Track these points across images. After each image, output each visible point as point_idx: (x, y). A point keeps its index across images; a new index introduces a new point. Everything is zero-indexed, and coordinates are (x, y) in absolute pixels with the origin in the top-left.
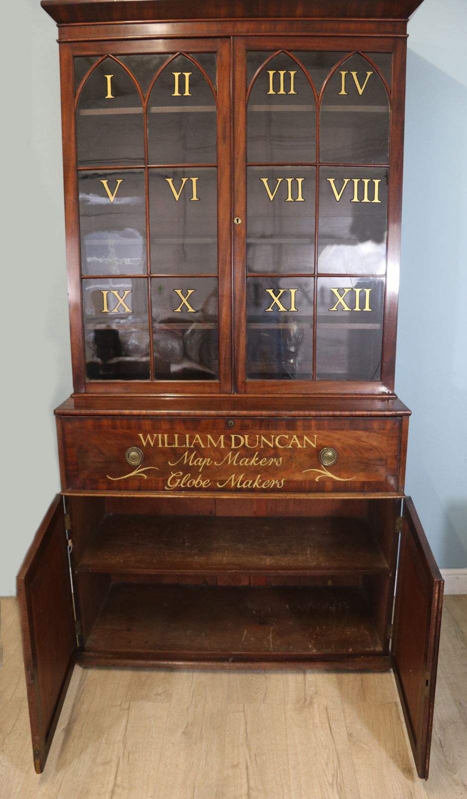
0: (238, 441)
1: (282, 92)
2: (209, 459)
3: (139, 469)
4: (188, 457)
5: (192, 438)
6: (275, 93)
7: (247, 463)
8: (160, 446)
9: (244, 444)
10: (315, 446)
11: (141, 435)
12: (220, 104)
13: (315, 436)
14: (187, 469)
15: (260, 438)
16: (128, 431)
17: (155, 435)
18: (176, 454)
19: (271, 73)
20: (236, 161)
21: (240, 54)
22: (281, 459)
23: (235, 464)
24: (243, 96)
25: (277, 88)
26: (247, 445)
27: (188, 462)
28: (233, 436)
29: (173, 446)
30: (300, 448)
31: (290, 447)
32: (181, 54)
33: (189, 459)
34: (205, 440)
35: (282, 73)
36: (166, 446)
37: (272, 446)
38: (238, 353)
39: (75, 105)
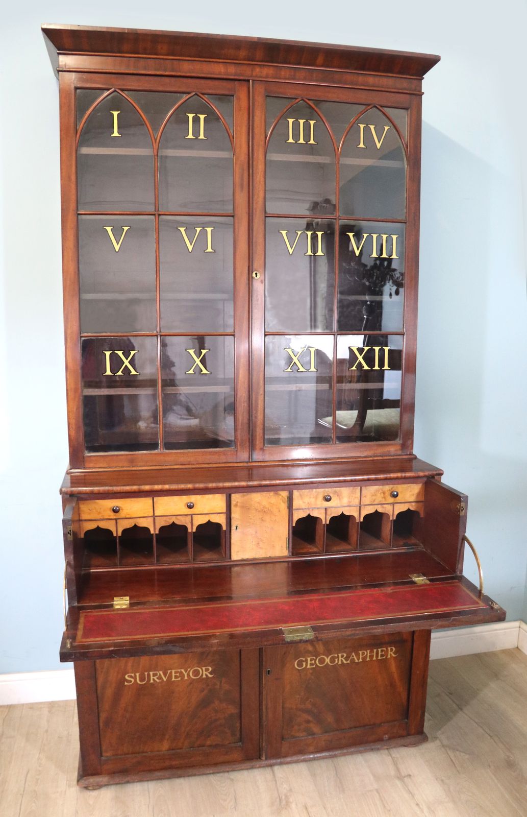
1: (302, 141)
6: (294, 142)
12: (237, 150)
19: (291, 121)
20: (254, 211)
21: (259, 99)
24: (262, 143)
25: (296, 136)
32: (196, 94)
35: (302, 122)
38: (256, 417)
39: (77, 141)
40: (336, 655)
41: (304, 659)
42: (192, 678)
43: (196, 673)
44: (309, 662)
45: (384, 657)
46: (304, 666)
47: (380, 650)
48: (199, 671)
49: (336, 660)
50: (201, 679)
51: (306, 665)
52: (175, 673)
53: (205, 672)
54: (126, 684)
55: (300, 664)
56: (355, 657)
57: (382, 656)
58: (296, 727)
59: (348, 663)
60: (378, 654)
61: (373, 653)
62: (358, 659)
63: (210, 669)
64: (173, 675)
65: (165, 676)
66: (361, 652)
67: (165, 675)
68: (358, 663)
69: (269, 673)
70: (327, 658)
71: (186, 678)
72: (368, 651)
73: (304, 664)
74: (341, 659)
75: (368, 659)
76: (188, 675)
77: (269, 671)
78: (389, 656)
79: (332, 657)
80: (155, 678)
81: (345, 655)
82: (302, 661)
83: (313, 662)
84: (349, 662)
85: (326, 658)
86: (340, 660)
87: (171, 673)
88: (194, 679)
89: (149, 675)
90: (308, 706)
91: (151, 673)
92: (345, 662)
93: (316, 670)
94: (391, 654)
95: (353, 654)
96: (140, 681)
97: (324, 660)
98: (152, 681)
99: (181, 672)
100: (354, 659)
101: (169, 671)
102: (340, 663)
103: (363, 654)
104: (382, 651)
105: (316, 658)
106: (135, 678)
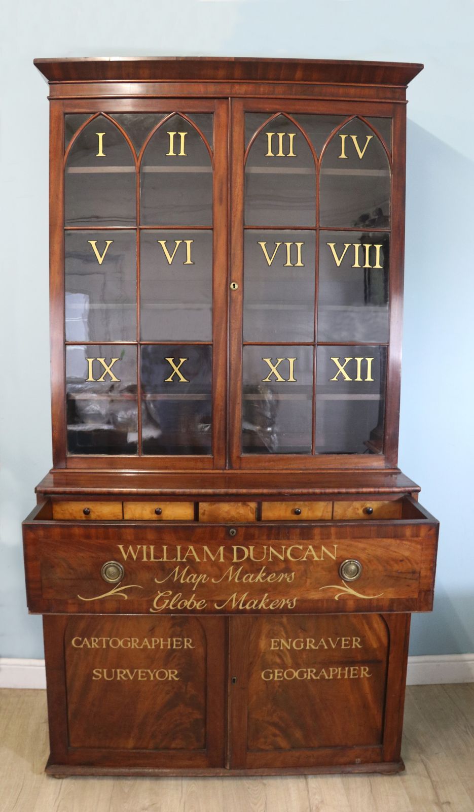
0: (241, 553)
1: (281, 154)
2: (205, 576)
3: (118, 588)
4: (179, 573)
5: (184, 550)
6: (273, 155)
7: (252, 579)
8: (145, 559)
9: (249, 558)
10: (334, 558)
11: (121, 547)
12: (217, 165)
13: (335, 546)
14: (177, 587)
15: (268, 549)
16: (105, 542)
17: (139, 547)
18: (164, 569)
19: (270, 135)
20: (233, 223)
21: (238, 116)
22: (293, 574)
23: (236, 580)
24: (241, 158)
25: (275, 149)
26: (252, 558)
27: (179, 580)
28: (235, 548)
29: (161, 560)
30: (316, 561)
31: (304, 559)
32: (177, 113)
33: (181, 576)
34: (200, 552)
35: (281, 135)
36: (152, 559)
37: (282, 558)
38: (233, 426)
39: (64, 162)
40: (305, 670)
41: (271, 671)
42: (158, 680)
43: (162, 675)
44: (276, 674)
45: (357, 677)
46: (271, 678)
47: (352, 668)
48: (165, 673)
49: (305, 675)
50: (167, 682)
51: (274, 677)
52: (142, 672)
53: (171, 675)
54: (94, 678)
55: (267, 676)
56: (325, 673)
57: (354, 675)
58: (262, 740)
59: (317, 680)
60: (349, 672)
61: (345, 670)
62: (329, 676)
63: (176, 672)
64: (140, 674)
65: (132, 675)
66: (331, 669)
67: (132, 673)
68: (329, 680)
69: (234, 682)
70: (296, 672)
71: (152, 679)
72: (340, 669)
73: (271, 675)
74: (310, 674)
75: (339, 677)
76: (154, 676)
77: (234, 679)
78: (362, 676)
79: (300, 671)
80: (122, 675)
81: (315, 671)
82: (270, 673)
83: (281, 674)
84: (318, 678)
85: (294, 672)
86: (309, 676)
87: (137, 672)
88: (160, 681)
89: (116, 672)
90: (275, 719)
91: (118, 671)
92: (314, 677)
93: (284, 683)
94: (364, 674)
95: (323, 670)
96: (108, 677)
97: (293, 674)
98: (119, 679)
99: (147, 673)
100: (324, 675)
101: (136, 670)
102: (309, 678)
103: (334, 671)
104: (354, 670)
105: (284, 671)
106: (102, 673)
